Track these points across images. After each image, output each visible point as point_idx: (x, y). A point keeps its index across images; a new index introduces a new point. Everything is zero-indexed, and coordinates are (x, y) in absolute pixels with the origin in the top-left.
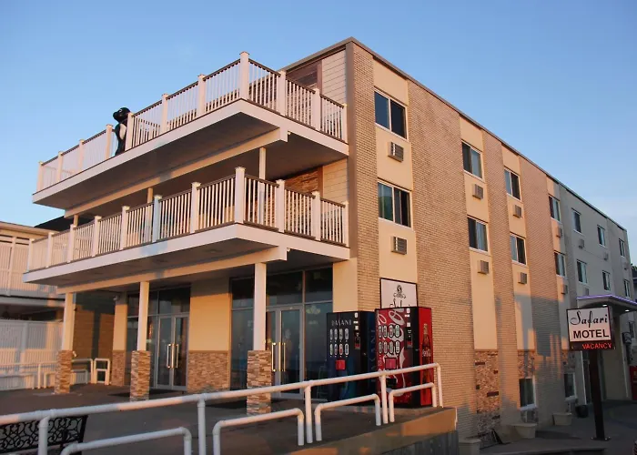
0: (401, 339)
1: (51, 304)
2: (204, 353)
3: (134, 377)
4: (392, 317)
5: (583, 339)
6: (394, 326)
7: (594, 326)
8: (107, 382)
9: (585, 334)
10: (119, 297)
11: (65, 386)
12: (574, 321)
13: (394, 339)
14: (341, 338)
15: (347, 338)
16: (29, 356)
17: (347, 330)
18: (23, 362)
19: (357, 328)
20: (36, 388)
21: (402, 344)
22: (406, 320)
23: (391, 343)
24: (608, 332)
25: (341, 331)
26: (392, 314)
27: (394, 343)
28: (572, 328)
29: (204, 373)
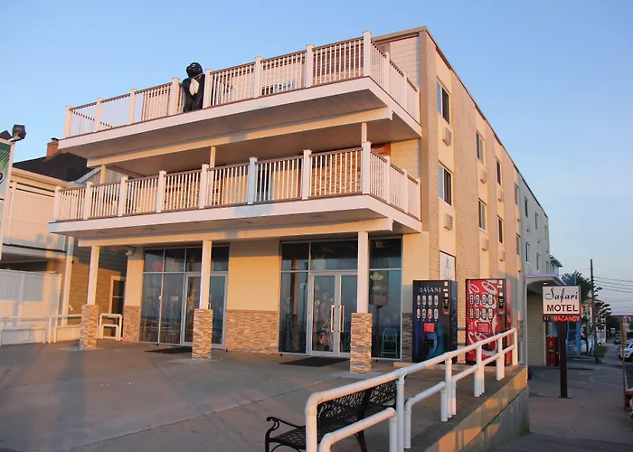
0: (494, 306)
1: (49, 255)
2: (246, 312)
3: (198, 335)
4: (485, 288)
5: (555, 312)
6: (487, 296)
7: (565, 302)
8: (118, 337)
9: (558, 308)
10: (134, 252)
11: (92, 341)
12: (548, 296)
13: (487, 306)
14: (430, 304)
15: (436, 304)
16: (28, 309)
17: (436, 297)
18: (20, 315)
19: (446, 295)
20: (47, 342)
21: (494, 311)
22: (499, 290)
23: (484, 310)
24: (577, 308)
25: (430, 297)
26: (485, 285)
27: (487, 310)
28: (546, 303)
29: (246, 331)
